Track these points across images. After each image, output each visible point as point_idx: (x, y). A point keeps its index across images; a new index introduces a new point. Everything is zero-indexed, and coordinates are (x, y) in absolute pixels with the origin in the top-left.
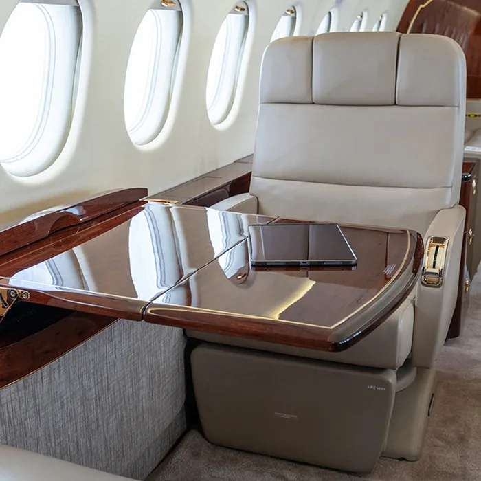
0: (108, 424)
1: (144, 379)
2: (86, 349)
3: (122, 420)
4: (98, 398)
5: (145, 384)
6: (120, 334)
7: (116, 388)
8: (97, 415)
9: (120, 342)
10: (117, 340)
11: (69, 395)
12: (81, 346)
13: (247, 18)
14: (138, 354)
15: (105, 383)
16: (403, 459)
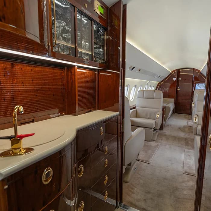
16: (154, 141)
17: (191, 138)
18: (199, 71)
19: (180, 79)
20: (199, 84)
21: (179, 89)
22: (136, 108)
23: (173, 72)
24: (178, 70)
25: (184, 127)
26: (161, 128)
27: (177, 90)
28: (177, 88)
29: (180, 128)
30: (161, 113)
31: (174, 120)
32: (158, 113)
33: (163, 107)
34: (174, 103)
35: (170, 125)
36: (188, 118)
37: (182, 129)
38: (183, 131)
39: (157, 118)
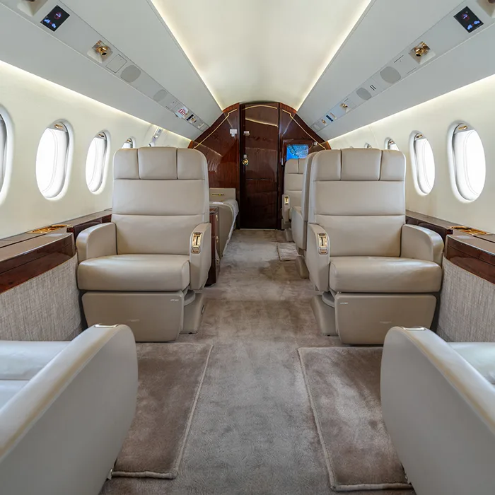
0: (32, 333)
1: (54, 309)
2: (15, 291)
3: (41, 330)
4: (25, 318)
5: (55, 312)
6: (37, 285)
7: (37, 313)
8: (25, 327)
9: (37, 289)
10: (35, 288)
11: (5, 316)
12: (12, 289)
13: (106, 141)
14: (50, 296)
15: (29, 310)
16: (191, 333)
17: (301, 297)
18: (292, 110)
19: (248, 132)
20: (295, 147)
21: (246, 162)
22: (112, 220)
23: (227, 110)
24: (242, 107)
25: (273, 263)
26: (212, 279)
27: (241, 163)
28: (242, 159)
29: (262, 270)
30: (205, 228)
31: (242, 245)
32: (196, 230)
33: (211, 210)
34: (237, 199)
35: (236, 265)
36: (275, 237)
37: (268, 272)
38: (274, 279)
39: (195, 251)
